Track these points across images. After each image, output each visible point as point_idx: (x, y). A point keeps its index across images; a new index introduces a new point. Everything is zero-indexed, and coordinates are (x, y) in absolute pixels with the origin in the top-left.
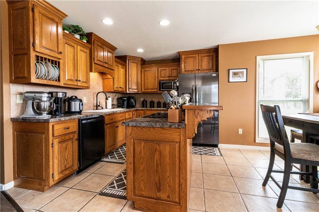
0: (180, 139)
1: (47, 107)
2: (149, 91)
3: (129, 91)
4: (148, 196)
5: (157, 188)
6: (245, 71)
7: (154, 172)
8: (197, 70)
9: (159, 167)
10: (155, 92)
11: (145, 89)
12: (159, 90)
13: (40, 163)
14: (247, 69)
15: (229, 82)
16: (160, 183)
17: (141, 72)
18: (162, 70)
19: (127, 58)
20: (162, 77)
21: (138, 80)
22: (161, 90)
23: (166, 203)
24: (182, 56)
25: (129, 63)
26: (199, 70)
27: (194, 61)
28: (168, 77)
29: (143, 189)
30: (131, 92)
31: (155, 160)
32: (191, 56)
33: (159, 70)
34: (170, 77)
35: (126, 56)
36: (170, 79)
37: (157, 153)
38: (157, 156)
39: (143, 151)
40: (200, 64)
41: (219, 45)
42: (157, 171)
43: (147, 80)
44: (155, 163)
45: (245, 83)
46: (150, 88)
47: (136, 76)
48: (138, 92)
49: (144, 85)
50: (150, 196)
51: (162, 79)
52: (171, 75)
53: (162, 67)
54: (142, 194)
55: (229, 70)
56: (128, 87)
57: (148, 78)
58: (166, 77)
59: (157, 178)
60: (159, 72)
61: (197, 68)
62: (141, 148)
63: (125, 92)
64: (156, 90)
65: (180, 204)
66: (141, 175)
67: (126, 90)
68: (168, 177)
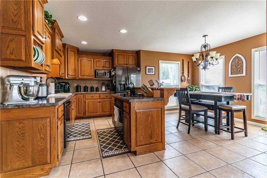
0: (162, 106)
1: (36, 93)
2: (85, 77)
3: (68, 77)
4: (145, 144)
5: (150, 137)
6: (154, 68)
7: (149, 128)
8: (126, 64)
9: (151, 124)
10: (92, 78)
11: (81, 76)
12: (94, 77)
13: (42, 147)
14: (155, 67)
15: (146, 74)
16: (152, 134)
17: (78, 61)
18: (98, 61)
19: (66, 46)
20: (97, 67)
21: (76, 67)
22: (97, 77)
23: (155, 145)
24: (115, 53)
25: (68, 52)
26: (127, 64)
27: (124, 58)
28: (102, 67)
29: (142, 140)
30: (69, 78)
31: (149, 121)
32: (122, 54)
33: (95, 61)
34: (104, 67)
35: (66, 44)
36: (104, 69)
37: (150, 116)
38: (150, 118)
39: (142, 117)
40: (127, 60)
41: (140, 50)
42: (150, 127)
43: (84, 67)
44: (149, 122)
45: (154, 75)
46: (86, 75)
47: (74, 63)
48: (75, 79)
49: (81, 72)
50: (146, 143)
51: (97, 68)
52: (105, 66)
53: (97, 59)
54: (142, 144)
55: (146, 67)
56: (67, 73)
57: (84, 66)
58: (100, 67)
59: (150, 132)
60: (95, 62)
61: (126, 63)
62: (141, 115)
63: (64, 78)
64: (92, 77)
65: (161, 142)
66: (141, 132)
67: (65, 76)
68: (156, 129)
